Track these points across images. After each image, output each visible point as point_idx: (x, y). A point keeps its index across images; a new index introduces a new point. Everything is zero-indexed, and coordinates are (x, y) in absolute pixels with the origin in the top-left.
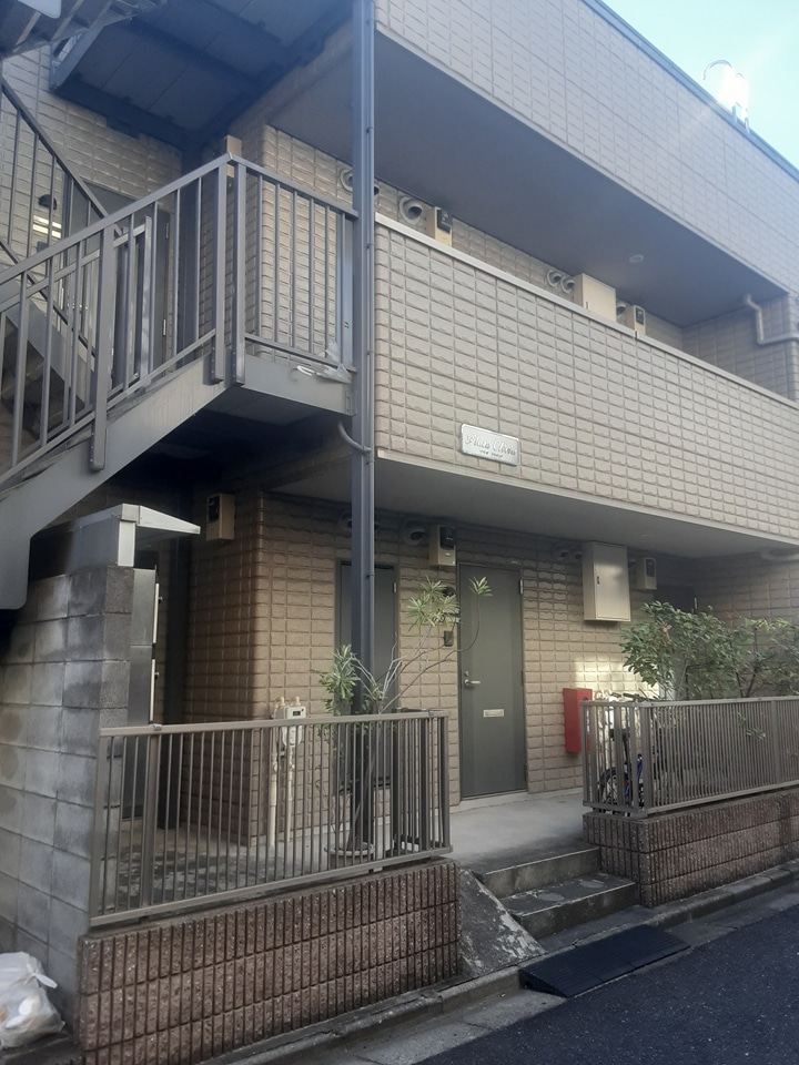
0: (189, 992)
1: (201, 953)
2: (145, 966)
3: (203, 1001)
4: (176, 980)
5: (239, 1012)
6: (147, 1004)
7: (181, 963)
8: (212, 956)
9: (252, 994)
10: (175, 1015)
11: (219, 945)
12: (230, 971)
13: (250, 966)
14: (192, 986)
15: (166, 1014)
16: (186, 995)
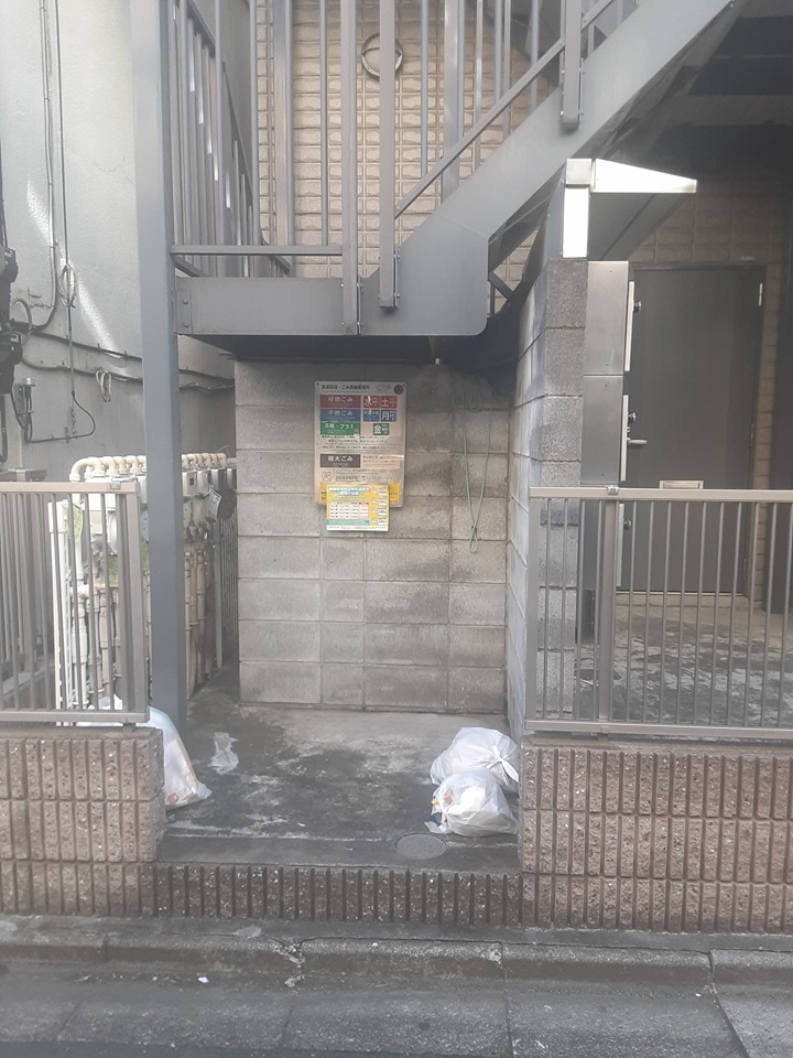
0: (665, 842)
1: (684, 799)
2: (600, 794)
3: (685, 859)
4: (646, 823)
5: (744, 889)
6: (603, 840)
7: (653, 803)
8: (700, 806)
9: (764, 870)
10: (643, 864)
11: (711, 795)
12: (729, 832)
13: (763, 834)
14: (670, 835)
15: (630, 860)
16: (661, 845)
